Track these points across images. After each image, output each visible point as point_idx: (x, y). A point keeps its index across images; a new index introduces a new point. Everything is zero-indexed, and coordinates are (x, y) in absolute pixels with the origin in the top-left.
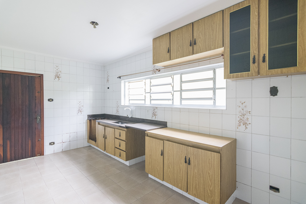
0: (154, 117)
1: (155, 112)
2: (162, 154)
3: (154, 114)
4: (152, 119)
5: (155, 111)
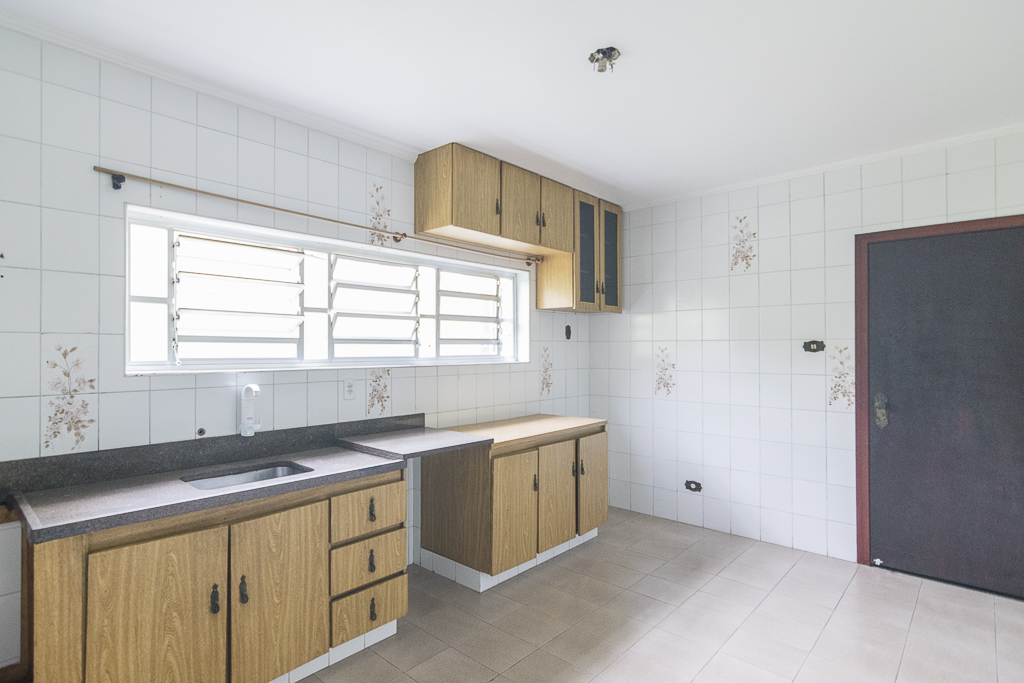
0: (378, 406)
1: (382, 386)
2: (536, 487)
3: (378, 396)
4: (369, 417)
5: (382, 381)
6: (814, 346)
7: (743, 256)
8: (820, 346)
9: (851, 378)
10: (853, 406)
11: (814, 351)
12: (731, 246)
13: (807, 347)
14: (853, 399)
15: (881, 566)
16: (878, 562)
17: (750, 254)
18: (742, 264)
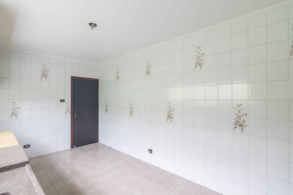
6: (62, 101)
7: (44, 75)
8: (64, 101)
9: (70, 108)
10: (70, 114)
11: (63, 102)
12: (41, 72)
13: (61, 101)
14: (70, 113)
15: (76, 147)
16: (75, 146)
17: (46, 75)
18: (44, 78)
